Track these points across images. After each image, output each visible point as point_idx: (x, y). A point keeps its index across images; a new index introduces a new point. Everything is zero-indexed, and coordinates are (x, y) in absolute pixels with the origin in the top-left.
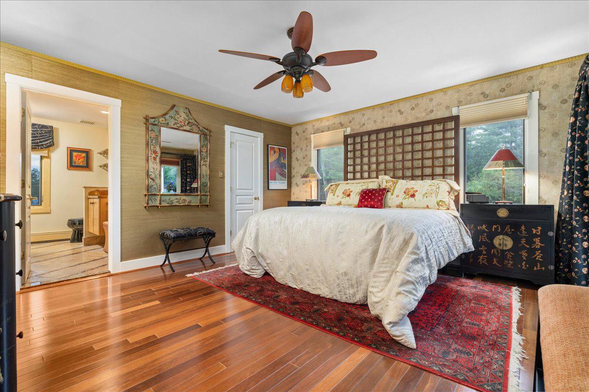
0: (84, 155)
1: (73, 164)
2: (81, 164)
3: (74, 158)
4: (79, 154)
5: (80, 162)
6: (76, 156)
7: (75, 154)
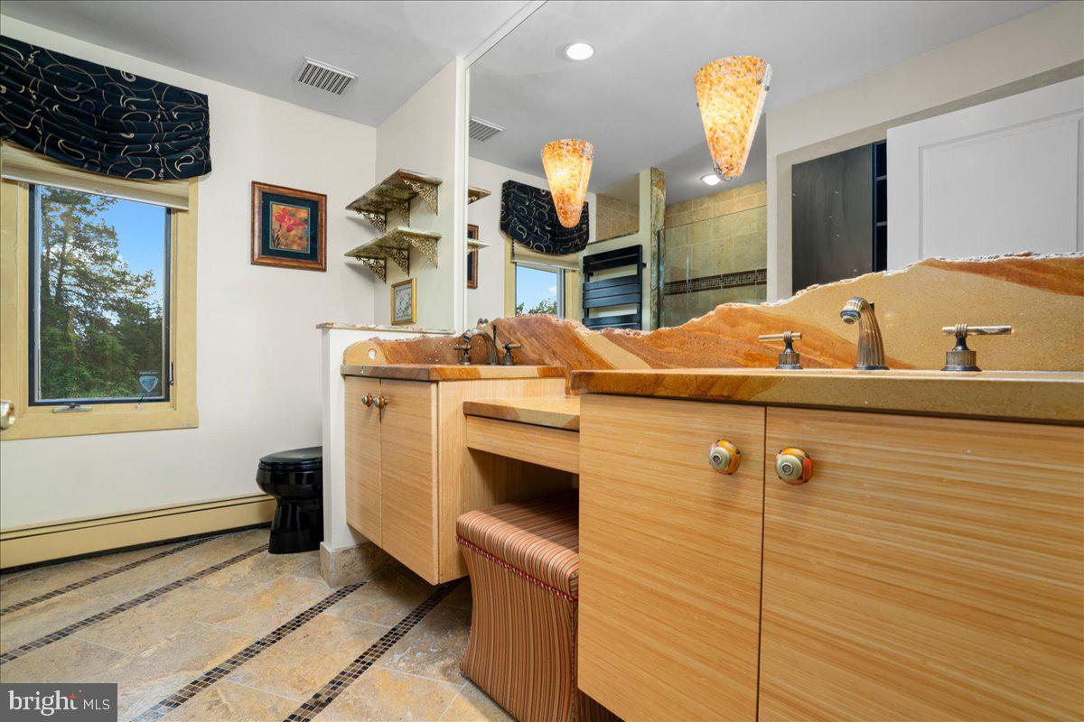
0: (304, 213)
1: (271, 247)
2: (295, 248)
3: (275, 225)
4: (290, 208)
5: (296, 238)
6: (281, 219)
7: (276, 208)
